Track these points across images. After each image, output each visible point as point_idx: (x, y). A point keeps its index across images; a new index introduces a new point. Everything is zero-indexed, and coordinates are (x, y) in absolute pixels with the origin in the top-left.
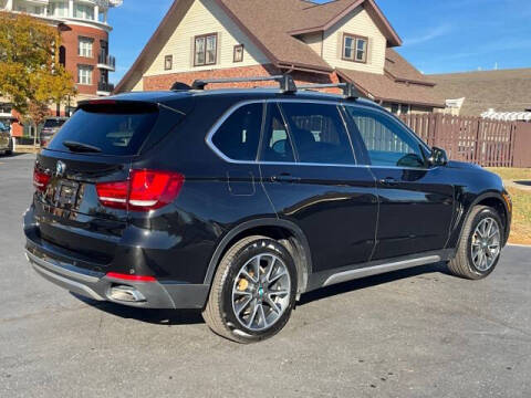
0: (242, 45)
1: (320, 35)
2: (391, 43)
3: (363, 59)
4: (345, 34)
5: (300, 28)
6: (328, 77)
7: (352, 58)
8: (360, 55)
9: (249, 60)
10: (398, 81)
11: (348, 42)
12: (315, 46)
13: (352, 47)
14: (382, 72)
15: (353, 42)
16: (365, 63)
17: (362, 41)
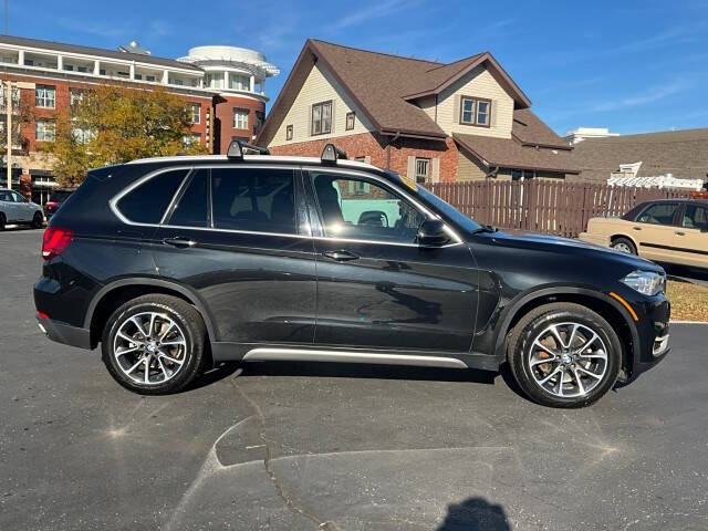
0: (354, 113)
1: (434, 99)
2: (519, 105)
3: (487, 124)
4: (463, 97)
5: (415, 93)
6: (444, 143)
7: (472, 122)
8: (482, 119)
9: (360, 128)
10: (526, 145)
11: (468, 105)
12: (429, 111)
13: (473, 110)
14: (510, 137)
15: (473, 106)
16: (489, 127)
17: (485, 104)
